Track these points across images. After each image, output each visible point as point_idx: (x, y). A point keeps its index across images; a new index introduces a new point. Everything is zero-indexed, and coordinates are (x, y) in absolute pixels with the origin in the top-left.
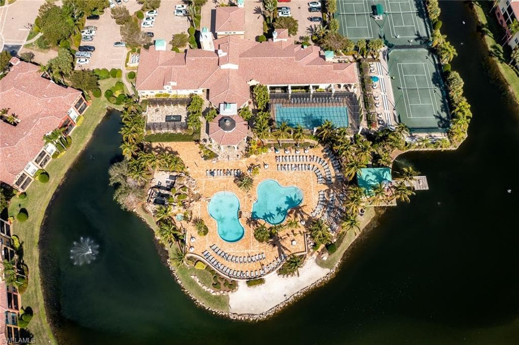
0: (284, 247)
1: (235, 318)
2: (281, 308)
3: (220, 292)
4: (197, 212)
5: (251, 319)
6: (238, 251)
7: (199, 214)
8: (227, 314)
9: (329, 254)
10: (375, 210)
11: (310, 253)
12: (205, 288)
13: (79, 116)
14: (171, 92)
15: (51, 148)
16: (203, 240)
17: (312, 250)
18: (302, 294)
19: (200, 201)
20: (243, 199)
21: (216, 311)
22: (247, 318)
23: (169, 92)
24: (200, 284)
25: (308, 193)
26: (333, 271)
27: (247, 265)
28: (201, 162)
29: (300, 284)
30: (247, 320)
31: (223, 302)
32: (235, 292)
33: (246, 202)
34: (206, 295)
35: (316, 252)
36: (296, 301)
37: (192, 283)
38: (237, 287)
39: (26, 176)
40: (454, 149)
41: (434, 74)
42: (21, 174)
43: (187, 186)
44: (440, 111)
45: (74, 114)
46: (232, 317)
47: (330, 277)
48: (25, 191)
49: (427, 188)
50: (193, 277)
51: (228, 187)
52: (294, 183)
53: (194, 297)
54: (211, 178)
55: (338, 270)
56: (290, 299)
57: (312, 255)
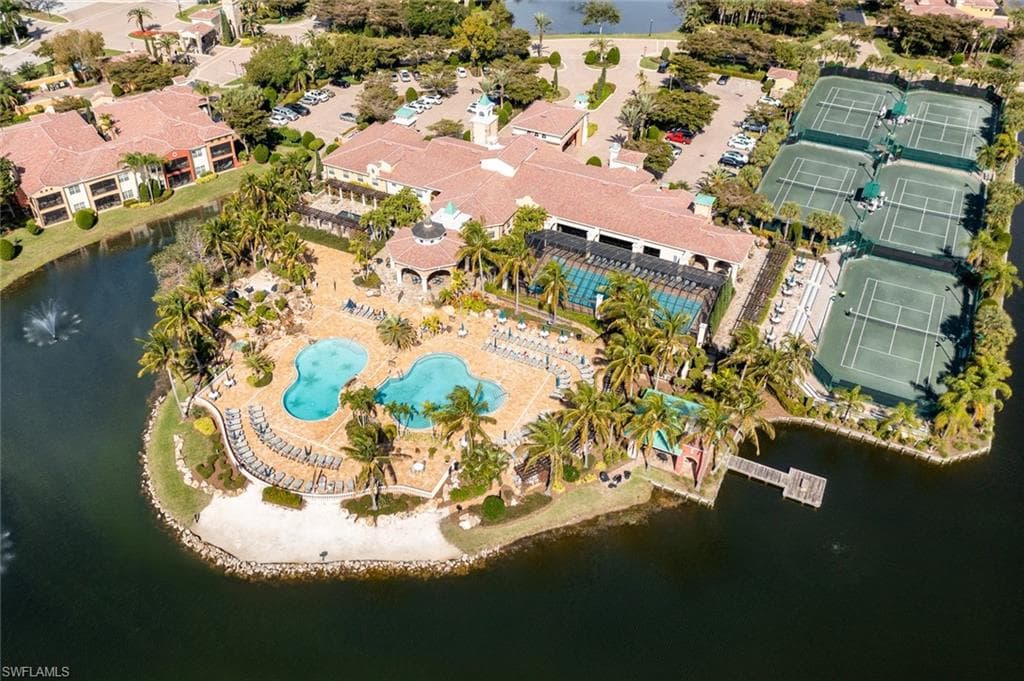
0: (390, 468)
1: (190, 545)
2: (296, 572)
3: (200, 482)
4: (276, 350)
5: (219, 562)
6: (295, 435)
7: (277, 353)
8: (181, 529)
9: (482, 524)
10: (653, 493)
11: (440, 500)
12: (180, 463)
13: (210, 173)
14: (377, 184)
15: (129, 185)
16: (247, 392)
17: (446, 497)
18: (362, 568)
19: (297, 336)
20: (378, 363)
21: (166, 515)
22: (212, 555)
23: (374, 184)
24: (178, 453)
25: (518, 403)
26: (469, 559)
27: (293, 465)
28: (346, 286)
29: (374, 547)
30: (211, 560)
31: (193, 504)
32: (231, 496)
33: (377, 370)
34: (173, 479)
35: (454, 507)
36: (341, 577)
37: (167, 447)
38: (239, 490)
39: (62, 202)
40: (937, 459)
41: (954, 318)
42: (56, 190)
43: (291, 305)
44: (935, 380)
45: (202, 161)
46: (185, 540)
47: (452, 568)
48: (46, 227)
49: (818, 504)
50: (176, 438)
51: (365, 337)
52: (499, 378)
53: (148, 471)
54: (345, 314)
55: (482, 566)
56: (329, 567)
57: (441, 505)
